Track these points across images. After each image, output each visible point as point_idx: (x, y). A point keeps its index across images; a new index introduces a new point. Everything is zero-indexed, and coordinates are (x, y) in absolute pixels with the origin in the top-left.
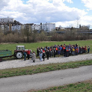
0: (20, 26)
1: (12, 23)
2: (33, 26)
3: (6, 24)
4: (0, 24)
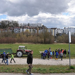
0: (46, 30)
1: (39, 27)
2: (56, 29)
3: (35, 28)
4: (30, 28)
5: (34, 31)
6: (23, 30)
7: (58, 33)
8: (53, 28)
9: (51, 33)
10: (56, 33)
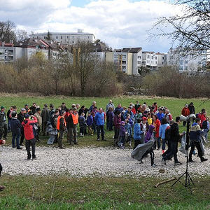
0: (103, 53)
3: (66, 48)
4: (50, 47)
5: (63, 56)
6: (24, 54)
7: (147, 64)
8: (129, 49)
9: (122, 65)
10: (139, 65)
